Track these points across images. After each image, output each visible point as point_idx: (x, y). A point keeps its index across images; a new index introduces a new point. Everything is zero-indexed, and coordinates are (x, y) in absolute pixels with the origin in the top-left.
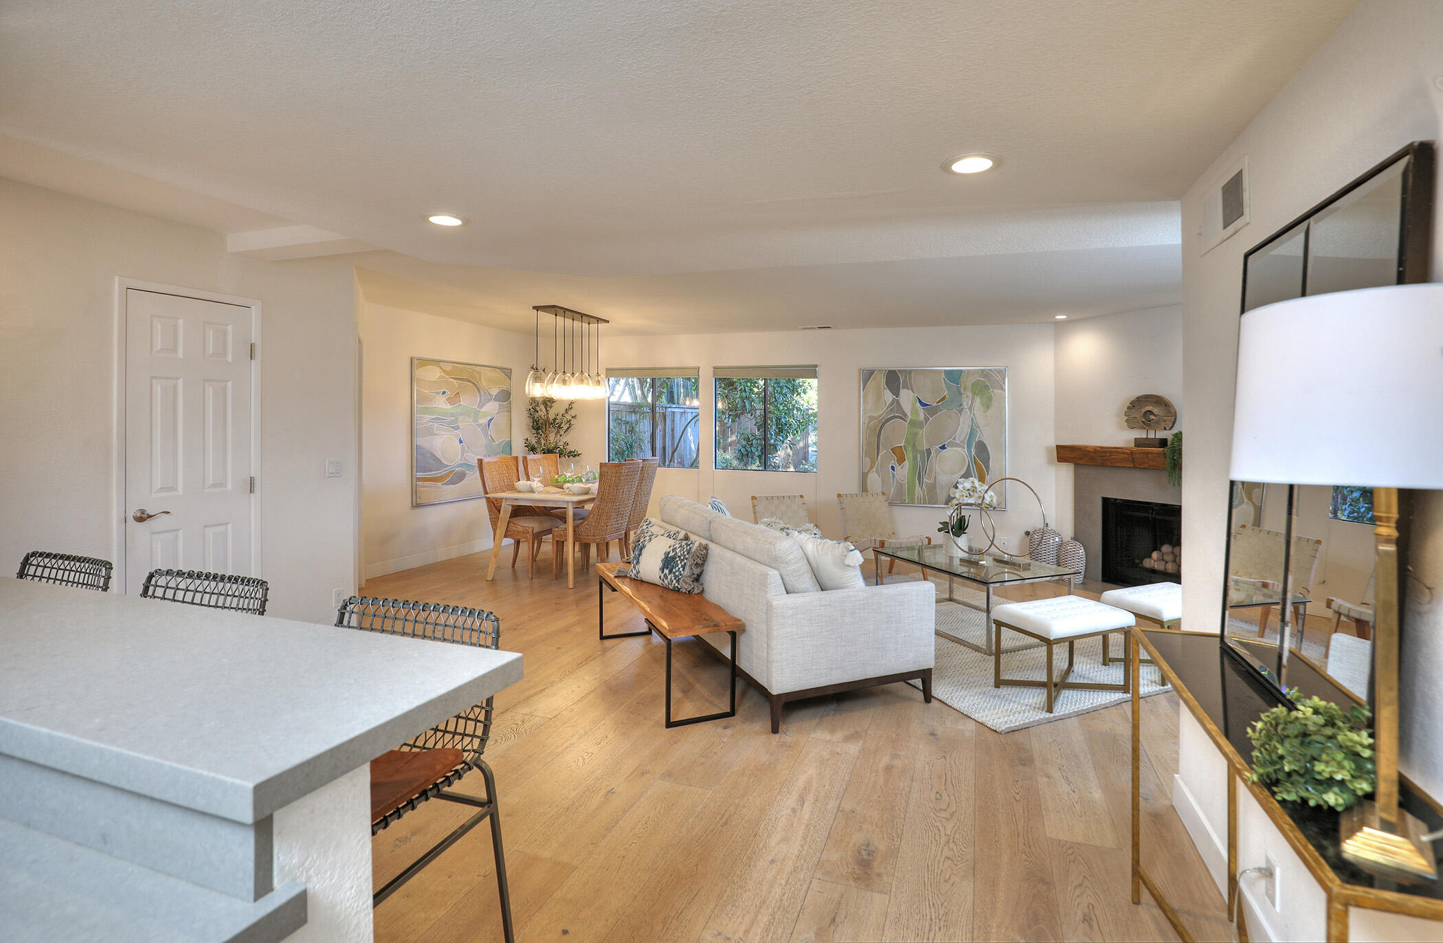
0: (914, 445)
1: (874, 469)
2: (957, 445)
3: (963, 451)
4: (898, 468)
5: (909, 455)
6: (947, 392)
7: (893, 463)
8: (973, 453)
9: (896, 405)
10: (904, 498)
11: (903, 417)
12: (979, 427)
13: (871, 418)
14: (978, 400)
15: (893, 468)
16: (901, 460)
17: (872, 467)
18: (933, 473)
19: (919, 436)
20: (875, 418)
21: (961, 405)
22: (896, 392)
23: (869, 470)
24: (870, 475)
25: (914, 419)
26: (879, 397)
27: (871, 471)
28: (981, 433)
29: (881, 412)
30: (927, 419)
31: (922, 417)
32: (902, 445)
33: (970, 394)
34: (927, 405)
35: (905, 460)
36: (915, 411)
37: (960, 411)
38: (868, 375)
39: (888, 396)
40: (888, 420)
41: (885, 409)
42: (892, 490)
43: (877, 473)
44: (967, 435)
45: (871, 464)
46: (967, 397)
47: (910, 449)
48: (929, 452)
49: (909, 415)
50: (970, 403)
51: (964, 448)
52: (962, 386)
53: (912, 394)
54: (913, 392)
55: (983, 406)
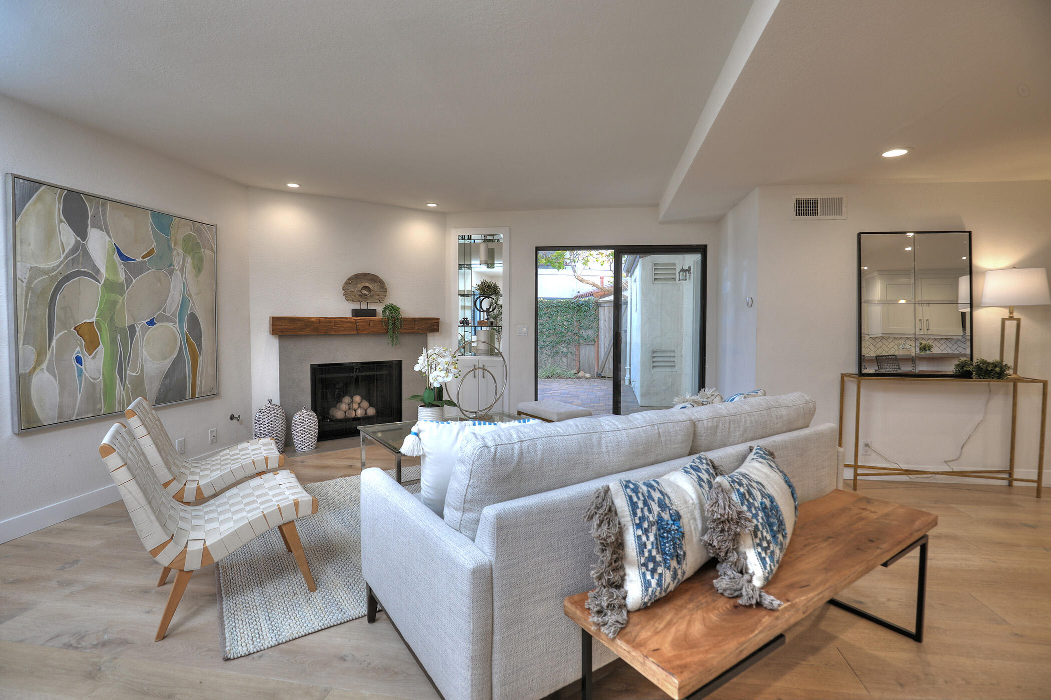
0: (112, 320)
1: (44, 366)
2: (168, 319)
3: (174, 327)
4: (88, 360)
5: (104, 336)
6: (155, 244)
7: (78, 350)
8: (185, 329)
9: (80, 252)
10: (98, 407)
11: (94, 274)
12: (190, 295)
13: (35, 272)
14: (189, 260)
15: (79, 360)
16: (92, 345)
17: (39, 363)
18: (140, 360)
19: (118, 307)
20: (44, 272)
21: (171, 264)
22: (81, 232)
23: (34, 369)
24: (35, 380)
25: (111, 278)
26: (50, 235)
27: (38, 370)
28: (193, 302)
29: (53, 262)
30: (129, 281)
31: (122, 277)
32: (94, 320)
33: (181, 251)
34: (128, 259)
35: (99, 344)
36: (112, 267)
37: (171, 273)
38: (28, 188)
39: (67, 236)
40: (68, 278)
41: (63, 256)
42: (79, 396)
43: (50, 370)
44: (179, 303)
45: (38, 356)
46: (178, 254)
47: (105, 326)
48: (132, 329)
49: (103, 271)
50: (181, 263)
51: (175, 323)
52: (173, 238)
53: (108, 239)
54: (110, 236)
55: (194, 268)
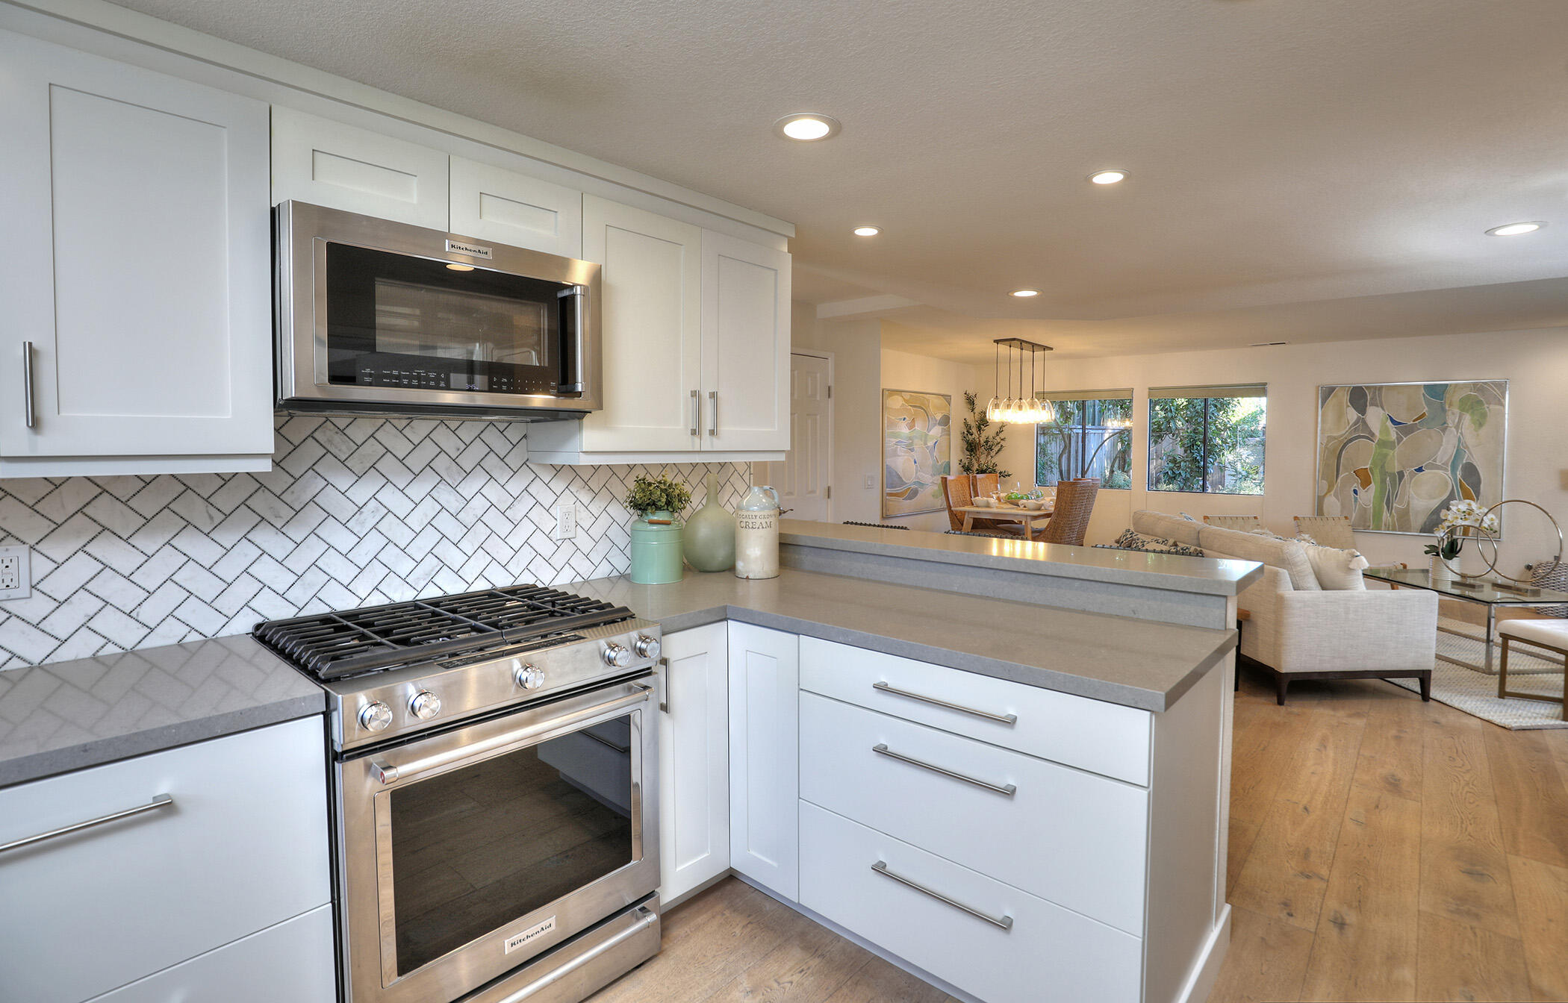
0: (1383, 467)
1: (1332, 493)
2: (1438, 467)
3: (1447, 475)
4: (1361, 492)
5: (1376, 479)
6: (1426, 409)
7: (1356, 486)
8: (1459, 476)
9: (1361, 423)
10: (1368, 524)
11: (1371, 436)
12: (1467, 447)
13: (1331, 438)
14: (1467, 417)
15: (1355, 492)
16: (1366, 483)
17: (1329, 491)
18: (1406, 497)
19: (1389, 458)
20: (1335, 438)
21: (1445, 423)
22: (1362, 410)
23: (1326, 494)
24: (1326, 500)
25: (1383, 438)
26: (1340, 415)
27: (1328, 494)
28: (1470, 453)
29: (1343, 432)
30: (1399, 440)
31: (1393, 436)
32: (1368, 467)
33: (1457, 411)
34: (1400, 423)
35: (1371, 483)
36: (1385, 430)
37: (1444, 430)
38: (1328, 392)
39: (1352, 415)
40: (1351, 440)
41: (1348, 428)
42: (1354, 515)
43: (1336, 496)
44: (1451, 456)
45: (1329, 486)
46: (1453, 414)
47: (1377, 471)
48: (1401, 475)
49: (1377, 434)
50: (1457, 420)
51: (1446, 470)
52: (1448, 402)
53: (1382, 412)
54: (1383, 409)
55: (1474, 423)
